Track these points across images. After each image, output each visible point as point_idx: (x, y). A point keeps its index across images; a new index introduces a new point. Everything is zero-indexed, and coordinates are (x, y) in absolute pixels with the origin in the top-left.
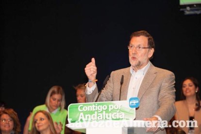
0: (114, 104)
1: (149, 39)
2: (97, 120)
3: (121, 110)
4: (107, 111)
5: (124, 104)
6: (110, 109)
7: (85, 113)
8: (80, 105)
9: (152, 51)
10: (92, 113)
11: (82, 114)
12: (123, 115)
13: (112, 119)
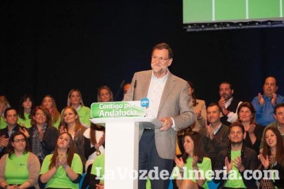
0: (128, 104)
1: (169, 51)
2: (115, 116)
3: (134, 109)
4: (122, 109)
5: (137, 104)
6: (125, 108)
7: (105, 110)
8: (101, 104)
9: (171, 60)
10: (110, 110)
11: (102, 111)
12: (136, 113)
13: (127, 116)
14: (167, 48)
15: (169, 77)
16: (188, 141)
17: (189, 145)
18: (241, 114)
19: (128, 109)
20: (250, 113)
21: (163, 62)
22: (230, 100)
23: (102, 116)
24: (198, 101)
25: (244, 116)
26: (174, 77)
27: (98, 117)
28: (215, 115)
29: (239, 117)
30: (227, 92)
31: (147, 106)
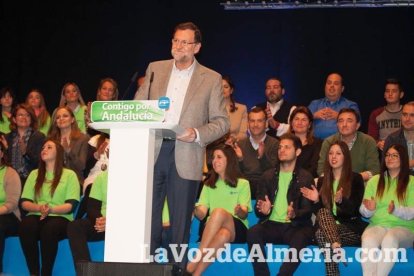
0: (142, 104)
2: (123, 120)
3: (149, 111)
4: (134, 111)
5: (154, 104)
6: (137, 109)
7: (110, 112)
8: (105, 103)
9: (199, 46)
10: (117, 112)
11: (106, 113)
12: (152, 116)
13: (139, 120)
14: (194, 29)
15: (196, 68)
16: (219, 157)
17: (220, 162)
18: (295, 122)
19: (141, 110)
20: (307, 122)
21: (187, 47)
22: (280, 102)
23: (106, 120)
24: (237, 105)
25: (300, 126)
26: (204, 69)
27: (101, 120)
28: (260, 125)
29: (291, 127)
30: (276, 91)
31: (167, 107)
